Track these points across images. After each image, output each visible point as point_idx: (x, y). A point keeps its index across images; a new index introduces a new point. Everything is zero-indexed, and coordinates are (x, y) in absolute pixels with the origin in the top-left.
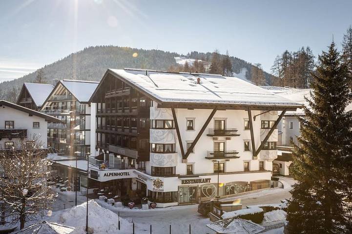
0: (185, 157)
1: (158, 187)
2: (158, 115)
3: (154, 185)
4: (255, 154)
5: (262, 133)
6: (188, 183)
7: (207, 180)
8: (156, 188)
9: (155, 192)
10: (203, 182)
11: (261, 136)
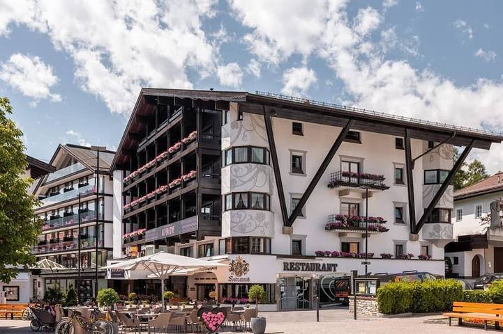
0: (288, 222)
1: (239, 273)
2: (238, 136)
3: (232, 270)
4: (415, 229)
5: (426, 193)
6: (295, 269)
7: (331, 267)
8: (234, 276)
9: (234, 285)
10: (324, 269)
11: (424, 198)
